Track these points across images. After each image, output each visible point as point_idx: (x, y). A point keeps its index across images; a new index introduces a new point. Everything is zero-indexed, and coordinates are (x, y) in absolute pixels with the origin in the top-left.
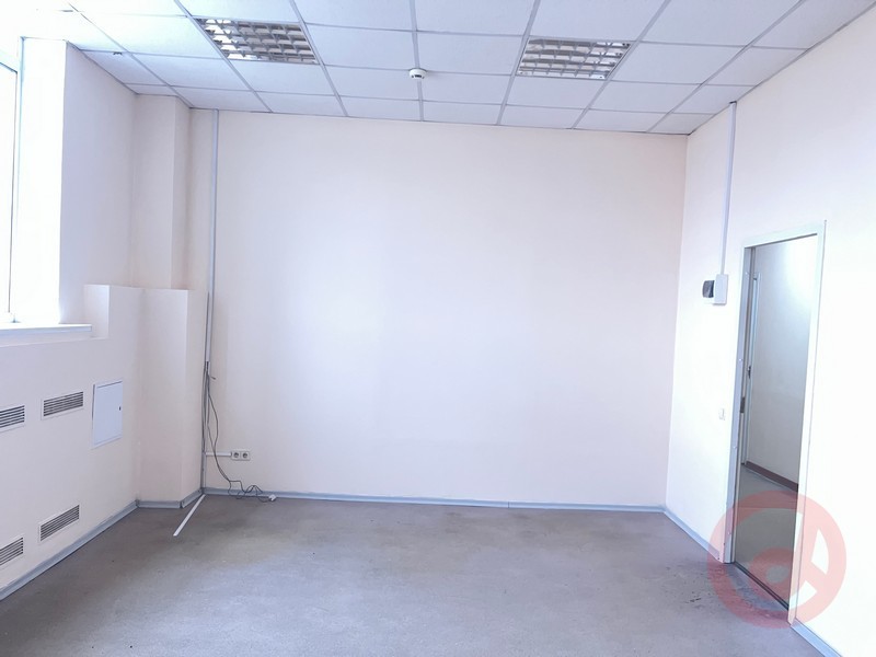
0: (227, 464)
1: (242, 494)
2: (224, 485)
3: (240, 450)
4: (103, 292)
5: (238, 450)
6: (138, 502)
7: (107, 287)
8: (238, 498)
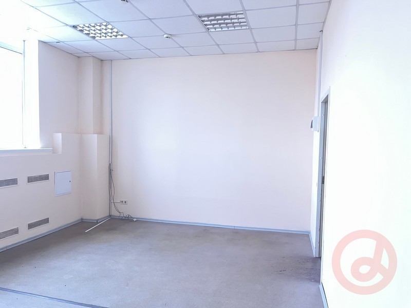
0: (119, 205)
1: (124, 218)
2: (118, 214)
3: (124, 200)
4: (59, 136)
5: (123, 200)
6: (82, 219)
7: (61, 134)
8: (122, 219)
